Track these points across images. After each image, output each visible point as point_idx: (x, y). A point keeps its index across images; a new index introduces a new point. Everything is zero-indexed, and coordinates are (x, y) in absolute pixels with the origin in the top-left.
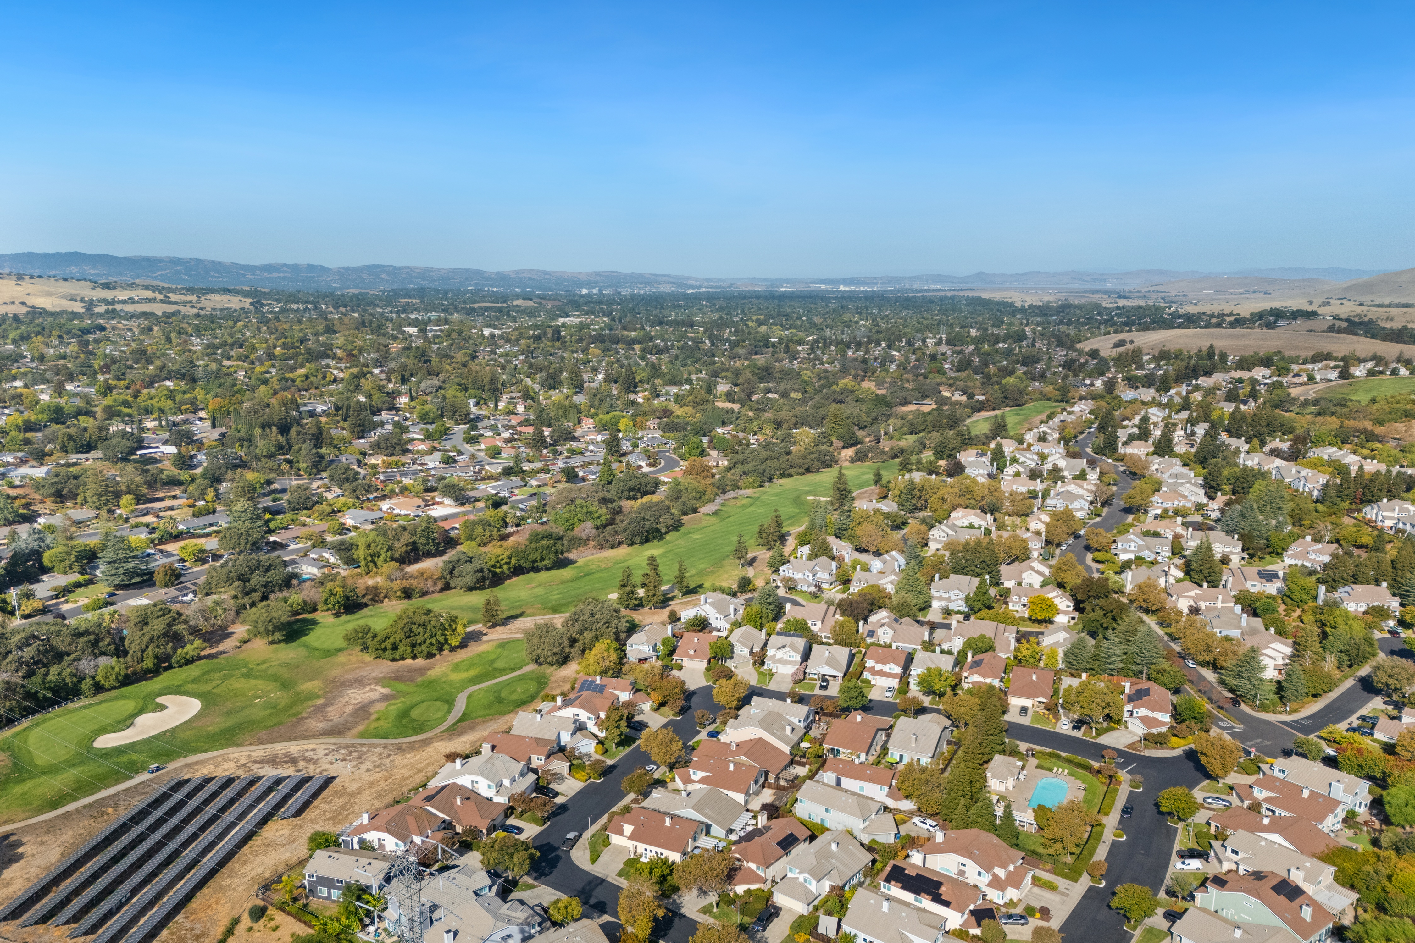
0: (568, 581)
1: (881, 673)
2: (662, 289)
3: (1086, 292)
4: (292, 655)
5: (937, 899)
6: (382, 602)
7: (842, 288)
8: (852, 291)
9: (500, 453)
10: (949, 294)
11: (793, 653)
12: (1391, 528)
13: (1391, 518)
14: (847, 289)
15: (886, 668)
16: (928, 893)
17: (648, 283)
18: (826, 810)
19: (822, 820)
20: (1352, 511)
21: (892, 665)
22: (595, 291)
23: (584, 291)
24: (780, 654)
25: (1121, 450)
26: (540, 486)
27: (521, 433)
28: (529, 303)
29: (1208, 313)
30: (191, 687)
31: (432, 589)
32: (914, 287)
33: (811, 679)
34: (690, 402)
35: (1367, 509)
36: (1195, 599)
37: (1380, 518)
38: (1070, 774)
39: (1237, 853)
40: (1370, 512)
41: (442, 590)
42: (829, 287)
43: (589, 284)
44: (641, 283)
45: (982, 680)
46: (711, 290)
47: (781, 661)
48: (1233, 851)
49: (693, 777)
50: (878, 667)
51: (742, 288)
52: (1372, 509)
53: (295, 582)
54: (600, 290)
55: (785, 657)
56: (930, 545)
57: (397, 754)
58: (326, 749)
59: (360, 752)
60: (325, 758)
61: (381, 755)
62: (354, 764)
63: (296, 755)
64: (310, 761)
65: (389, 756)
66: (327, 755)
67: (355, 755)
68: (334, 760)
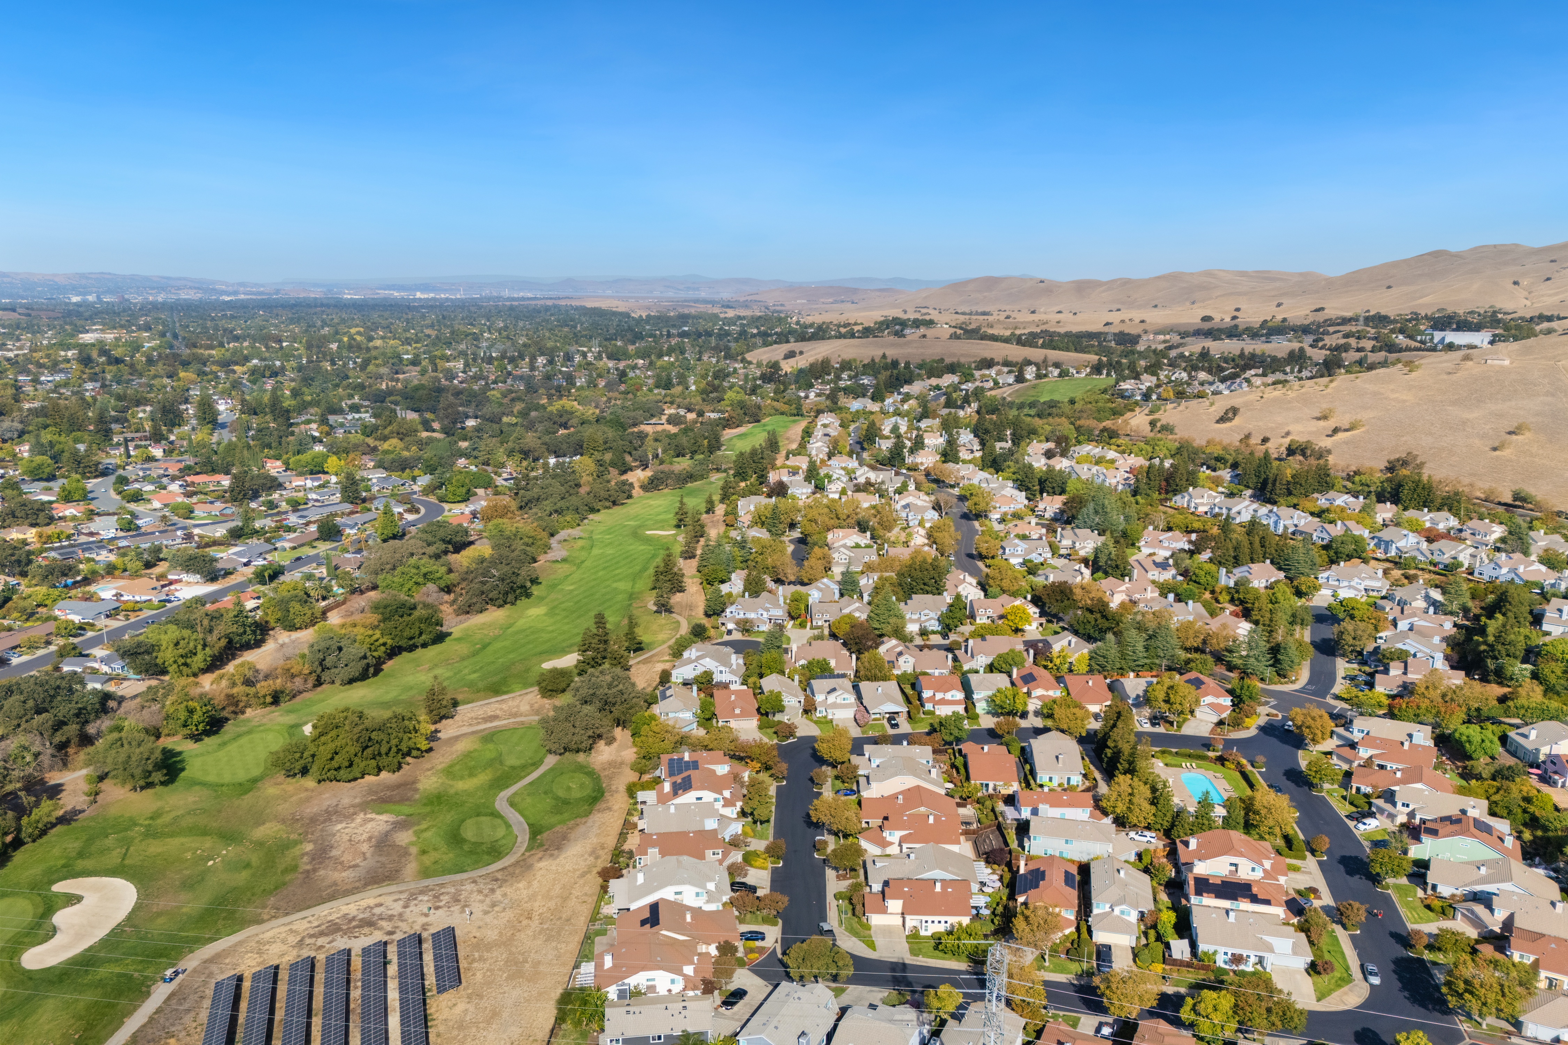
0: (468, 657)
1: (943, 702)
2: (183, 296)
3: (686, 301)
4: (191, 799)
5: (1255, 899)
6: (243, 713)
7: (419, 295)
8: (434, 299)
9: (192, 512)
10: (549, 303)
11: (846, 696)
12: (1206, 513)
13: (1203, 504)
14: (426, 296)
15: (948, 696)
16: (1245, 897)
17: (162, 289)
18: (1067, 842)
19: (1061, 853)
20: (1166, 500)
21: (954, 692)
22: (91, 298)
23: (75, 299)
24: (832, 698)
25: (909, 460)
26: (294, 548)
27: (193, 483)
28: (14, 316)
29: (835, 322)
30: (80, 864)
31: (302, 688)
32: (502, 294)
33: (875, 720)
34: (392, 432)
35: (1178, 498)
36: (1128, 592)
37: (1193, 505)
38: (1199, 767)
39: (1408, 806)
40: (1180, 501)
41: (315, 686)
42: (404, 294)
43: (75, 289)
44: (153, 288)
45: (1045, 693)
46: (254, 297)
47: (835, 706)
48: (1403, 805)
49: (889, 839)
50: (939, 696)
51: (293, 295)
52: (1183, 497)
53: (112, 704)
54: (98, 297)
55: (839, 701)
56: (833, 569)
57: (500, 887)
58: (396, 901)
59: (448, 893)
60: (408, 910)
61: (480, 892)
62: (456, 908)
63: (361, 916)
64: (390, 918)
65: (493, 891)
66: (406, 907)
67: (445, 899)
68: (426, 910)
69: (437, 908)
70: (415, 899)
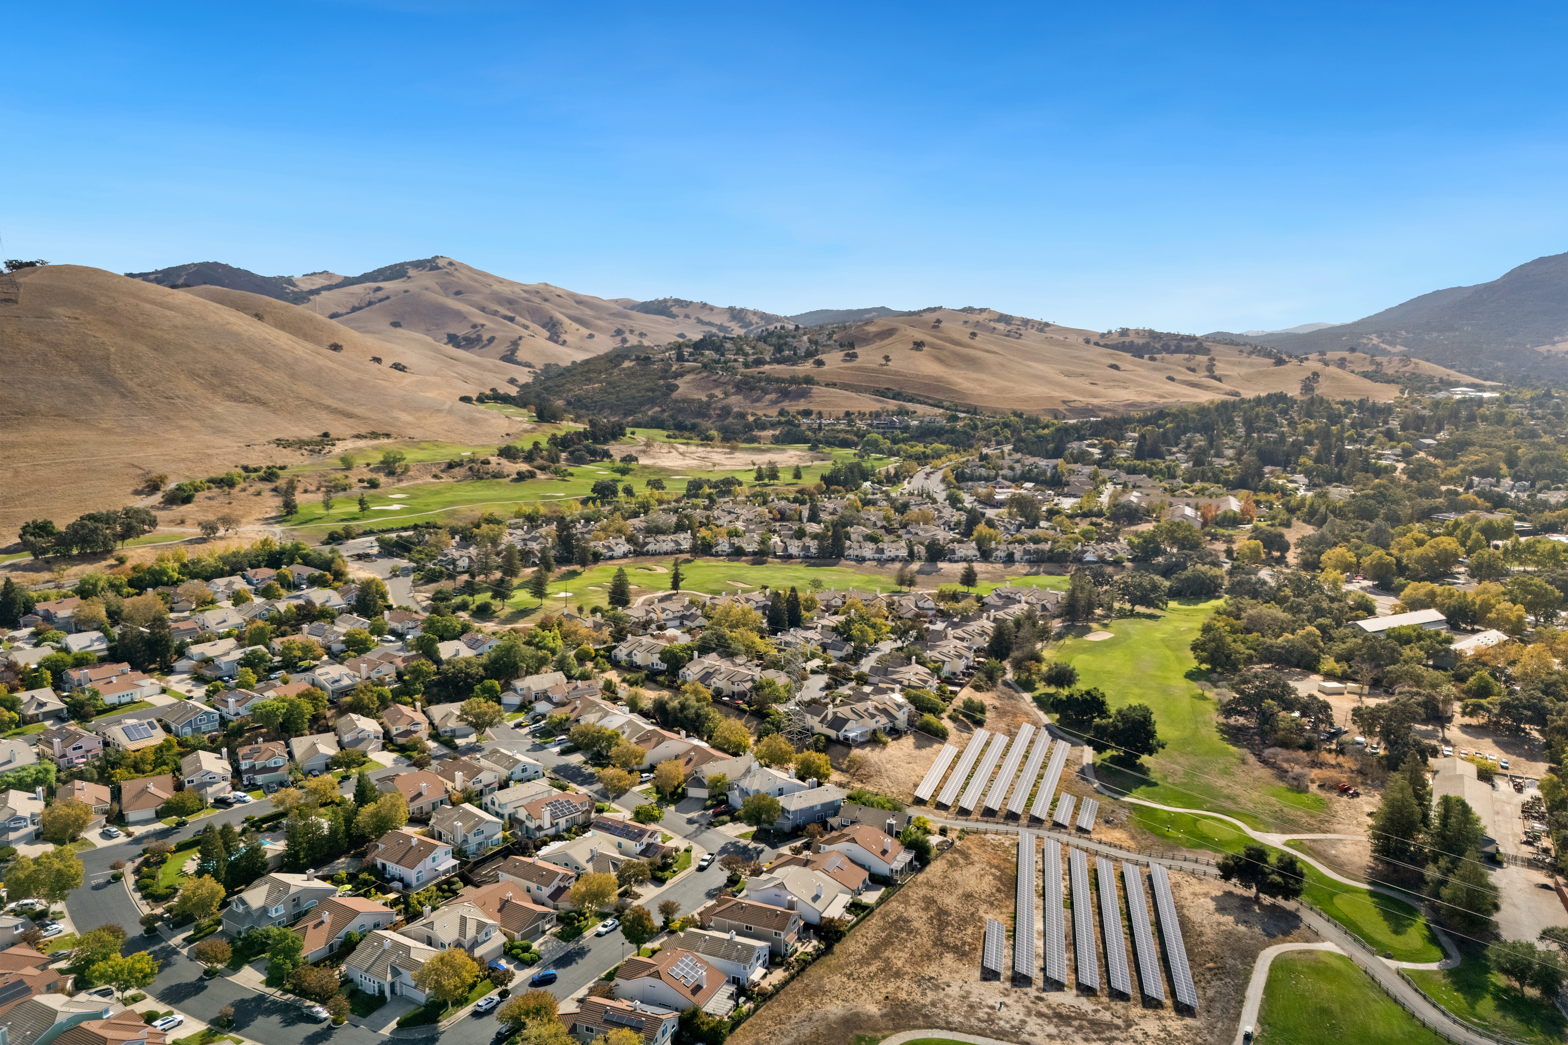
57: (924, 1006)
58: (1034, 1035)
59: (979, 1019)
60: (1021, 1016)
61: (946, 1007)
62: (973, 999)
63: (1070, 1030)
64: (1040, 1015)
65: (933, 1004)
66: (1023, 1022)
67: (981, 1014)
68: (1004, 1009)
69: (992, 1008)
70: (1013, 1027)
